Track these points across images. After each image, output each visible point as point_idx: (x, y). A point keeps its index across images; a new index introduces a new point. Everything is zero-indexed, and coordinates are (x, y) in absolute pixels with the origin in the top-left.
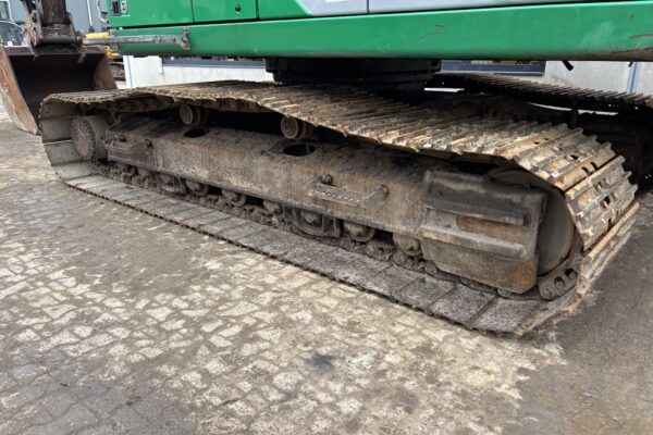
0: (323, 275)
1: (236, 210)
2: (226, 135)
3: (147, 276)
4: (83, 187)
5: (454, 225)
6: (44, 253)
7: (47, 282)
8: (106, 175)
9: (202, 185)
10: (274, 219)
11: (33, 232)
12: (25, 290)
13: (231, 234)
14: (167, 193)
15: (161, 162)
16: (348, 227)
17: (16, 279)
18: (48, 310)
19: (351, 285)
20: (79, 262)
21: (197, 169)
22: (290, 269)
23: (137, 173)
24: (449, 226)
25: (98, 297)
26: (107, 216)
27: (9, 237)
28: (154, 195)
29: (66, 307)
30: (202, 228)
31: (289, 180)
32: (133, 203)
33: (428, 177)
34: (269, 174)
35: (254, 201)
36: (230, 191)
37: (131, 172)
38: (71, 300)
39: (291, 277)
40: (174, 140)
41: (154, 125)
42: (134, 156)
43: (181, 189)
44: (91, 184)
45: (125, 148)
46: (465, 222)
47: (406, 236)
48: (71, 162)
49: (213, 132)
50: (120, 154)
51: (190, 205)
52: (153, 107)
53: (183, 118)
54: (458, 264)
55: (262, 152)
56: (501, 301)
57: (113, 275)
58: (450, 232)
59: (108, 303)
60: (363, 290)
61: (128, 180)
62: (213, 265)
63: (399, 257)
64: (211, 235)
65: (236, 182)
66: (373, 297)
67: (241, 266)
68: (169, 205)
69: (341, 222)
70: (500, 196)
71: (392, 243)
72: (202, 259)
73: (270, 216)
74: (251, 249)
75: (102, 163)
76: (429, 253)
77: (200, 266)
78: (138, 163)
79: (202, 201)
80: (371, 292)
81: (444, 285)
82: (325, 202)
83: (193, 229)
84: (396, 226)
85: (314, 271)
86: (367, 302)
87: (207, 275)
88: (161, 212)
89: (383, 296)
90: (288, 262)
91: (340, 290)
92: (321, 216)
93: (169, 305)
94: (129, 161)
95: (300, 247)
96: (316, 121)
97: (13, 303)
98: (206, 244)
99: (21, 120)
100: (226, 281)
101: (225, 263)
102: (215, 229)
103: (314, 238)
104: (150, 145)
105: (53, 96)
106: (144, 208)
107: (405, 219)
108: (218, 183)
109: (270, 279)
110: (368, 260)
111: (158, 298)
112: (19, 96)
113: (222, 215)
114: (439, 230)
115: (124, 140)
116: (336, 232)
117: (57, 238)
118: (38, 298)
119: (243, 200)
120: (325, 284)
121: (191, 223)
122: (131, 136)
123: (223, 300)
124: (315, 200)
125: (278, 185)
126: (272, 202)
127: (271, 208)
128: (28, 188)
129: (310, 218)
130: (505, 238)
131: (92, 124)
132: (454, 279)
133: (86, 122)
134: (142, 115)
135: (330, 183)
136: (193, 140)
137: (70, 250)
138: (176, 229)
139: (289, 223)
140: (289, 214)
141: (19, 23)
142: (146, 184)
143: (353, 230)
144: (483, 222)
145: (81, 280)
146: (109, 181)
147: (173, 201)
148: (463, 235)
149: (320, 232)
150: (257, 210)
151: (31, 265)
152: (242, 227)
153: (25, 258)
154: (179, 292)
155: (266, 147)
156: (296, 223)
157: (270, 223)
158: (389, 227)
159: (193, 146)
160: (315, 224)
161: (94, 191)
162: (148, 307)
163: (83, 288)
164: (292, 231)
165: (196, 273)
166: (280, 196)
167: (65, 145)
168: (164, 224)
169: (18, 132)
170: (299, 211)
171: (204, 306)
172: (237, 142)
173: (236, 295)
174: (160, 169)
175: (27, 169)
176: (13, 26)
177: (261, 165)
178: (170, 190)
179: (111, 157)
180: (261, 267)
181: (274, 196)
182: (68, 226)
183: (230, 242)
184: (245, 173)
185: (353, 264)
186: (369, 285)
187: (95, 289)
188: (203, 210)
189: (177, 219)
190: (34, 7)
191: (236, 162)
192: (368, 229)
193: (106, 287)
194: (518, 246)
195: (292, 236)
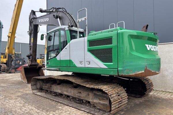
0: (79, 109)
1: (65, 98)
2: (65, 84)
3: (49, 109)
4: (37, 94)
5: (98, 100)
6: (32, 106)
7: (33, 110)
8: (41, 92)
9: (59, 94)
10: (72, 100)
11: (29, 102)
12: (29, 111)
13: (64, 103)
14: (53, 95)
15: (52, 89)
16: (83, 101)
17: (28, 109)
18: (34, 114)
19: (83, 111)
20: (38, 107)
21: (59, 91)
22: (73, 108)
23: (48, 91)
24: (97, 100)
25: (41, 112)
26: (42, 99)
27: (25, 103)
28: (50, 96)
29: (36, 114)
30: (59, 102)
31: (74, 93)
32: (47, 97)
33: (94, 92)
34: (71, 91)
35: (68, 96)
36: (64, 95)
37: (47, 91)
38: (37, 112)
39: (73, 110)
40: (55, 85)
41: (52, 82)
42: (48, 88)
43: (55, 94)
44: (39, 94)
45: (46, 87)
46: (100, 99)
47: (92, 102)
48: (35, 89)
49: (62, 84)
50: (45, 88)
51: (57, 97)
52: (52, 79)
53: (57, 81)
54: (100, 107)
55: (70, 88)
56: (106, 113)
57: (43, 109)
58: (98, 101)
59: (43, 113)
60: (84, 111)
61: (46, 93)
62: (60, 108)
63: (92, 106)
64: (60, 103)
65: (65, 93)
66: (86, 113)
67: (65, 108)
68: (53, 98)
69: (82, 100)
70: (104, 95)
71: (90, 103)
72: (58, 107)
73: (71, 99)
74: (67, 105)
75: (41, 89)
76: (95, 105)
77: (58, 108)
78: (48, 89)
79: (59, 97)
80: (86, 112)
81: (98, 111)
82: (80, 96)
83: (57, 102)
84: (90, 100)
85: (77, 109)
86: (85, 113)
87: (59, 109)
88: (52, 99)
89: (87, 112)
90: (73, 107)
91: (81, 112)
92: (79, 99)
93: (52, 113)
94: (46, 89)
95: (75, 105)
96: (77, 83)
97: (28, 113)
98: (59, 104)
99: (24, 80)
100: (62, 110)
101: (62, 107)
102: (61, 102)
103: (78, 103)
104: (51, 86)
105: (35, 77)
106: (49, 98)
107: (92, 99)
108: (62, 93)
109: (69, 110)
110: (87, 107)
111: (51, 112)
112: (24, 76)
113: (62, 99)
114: (96, 101)
115: (46, 85)
116: (82, 102)
117: (33, 103)
118: (32, 112)
119: (66, 97)
120: (78, 111)
121: (57, 101)
122: (47, 84)
123: (61, 113)
124: (78, 96)
125: (72, 93)
126: (71, 96)
127: (71, 98)
128: (27, 94)
129: (77, 99)
130: (105, 102)
131: (41, 82)
132: (99, 109)
133: (39, 82)
134: (50, 81)
135: (80, 93)
136: (58, 85)
137: (36, 105)
138: (54, 102)
139: (74, 101)
140: (74, 99)
141: (23, 58)
142: (49, 94)
143: (84, 101)
144: (102, 99)
145: (38, 110)
146: (42, 93)
147: (54, 97)
148: (99, 101)
149: (79, 102)
150: (69, 98)
151: (30, 107)
152: (66, 101)
153: (29, 106)
154: (54, 111)
155: (71, 87)
156: (75, 100)
157: (71, 101)
158: (89, 101)
159: (58, 87)
160: (78, 100)
161: (40, 95)
162: (49, 113)
163: (39, 111)
164: (74, 102)
165: (57, 109)
166: (72, 95)
167: (35, 86)
168: (52, 101)
169: (23, 83)
170: (76, 98)
171: (58, 113)
172: (66, 86)
173: (63, 112)
174: (52, 91)
175: (26, 91)
176: (22, 59)
177: (69, 90)
178: (54, 95)
179: (43, 88)
180: (68, 108)
181: (71, 95)
182: (35, 101)
183: (63, 104)
184: (67, 91)
185: (84, 107)
186: (86, 111)
187: (41, 111)
188: (59, 98)
189: (55, 100)
190: (30, 58)
191: (66, 90)
192: (86, 101)
193: (42, 111)
194: (107, 103)
195: (74, 103)
